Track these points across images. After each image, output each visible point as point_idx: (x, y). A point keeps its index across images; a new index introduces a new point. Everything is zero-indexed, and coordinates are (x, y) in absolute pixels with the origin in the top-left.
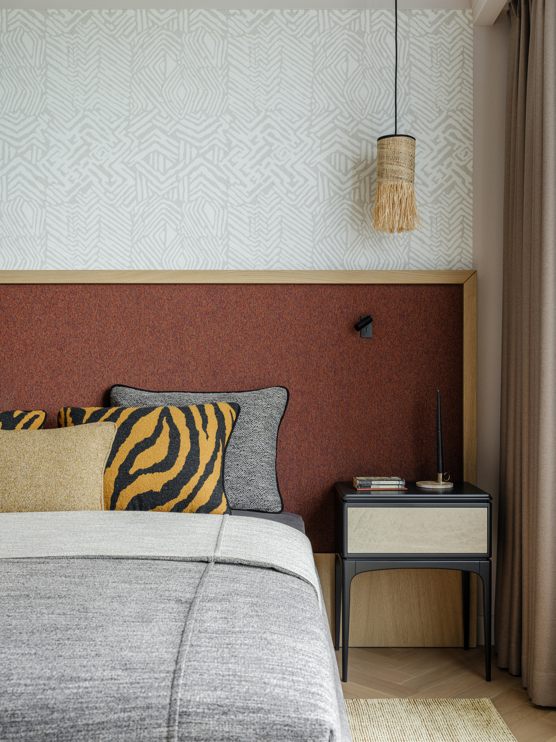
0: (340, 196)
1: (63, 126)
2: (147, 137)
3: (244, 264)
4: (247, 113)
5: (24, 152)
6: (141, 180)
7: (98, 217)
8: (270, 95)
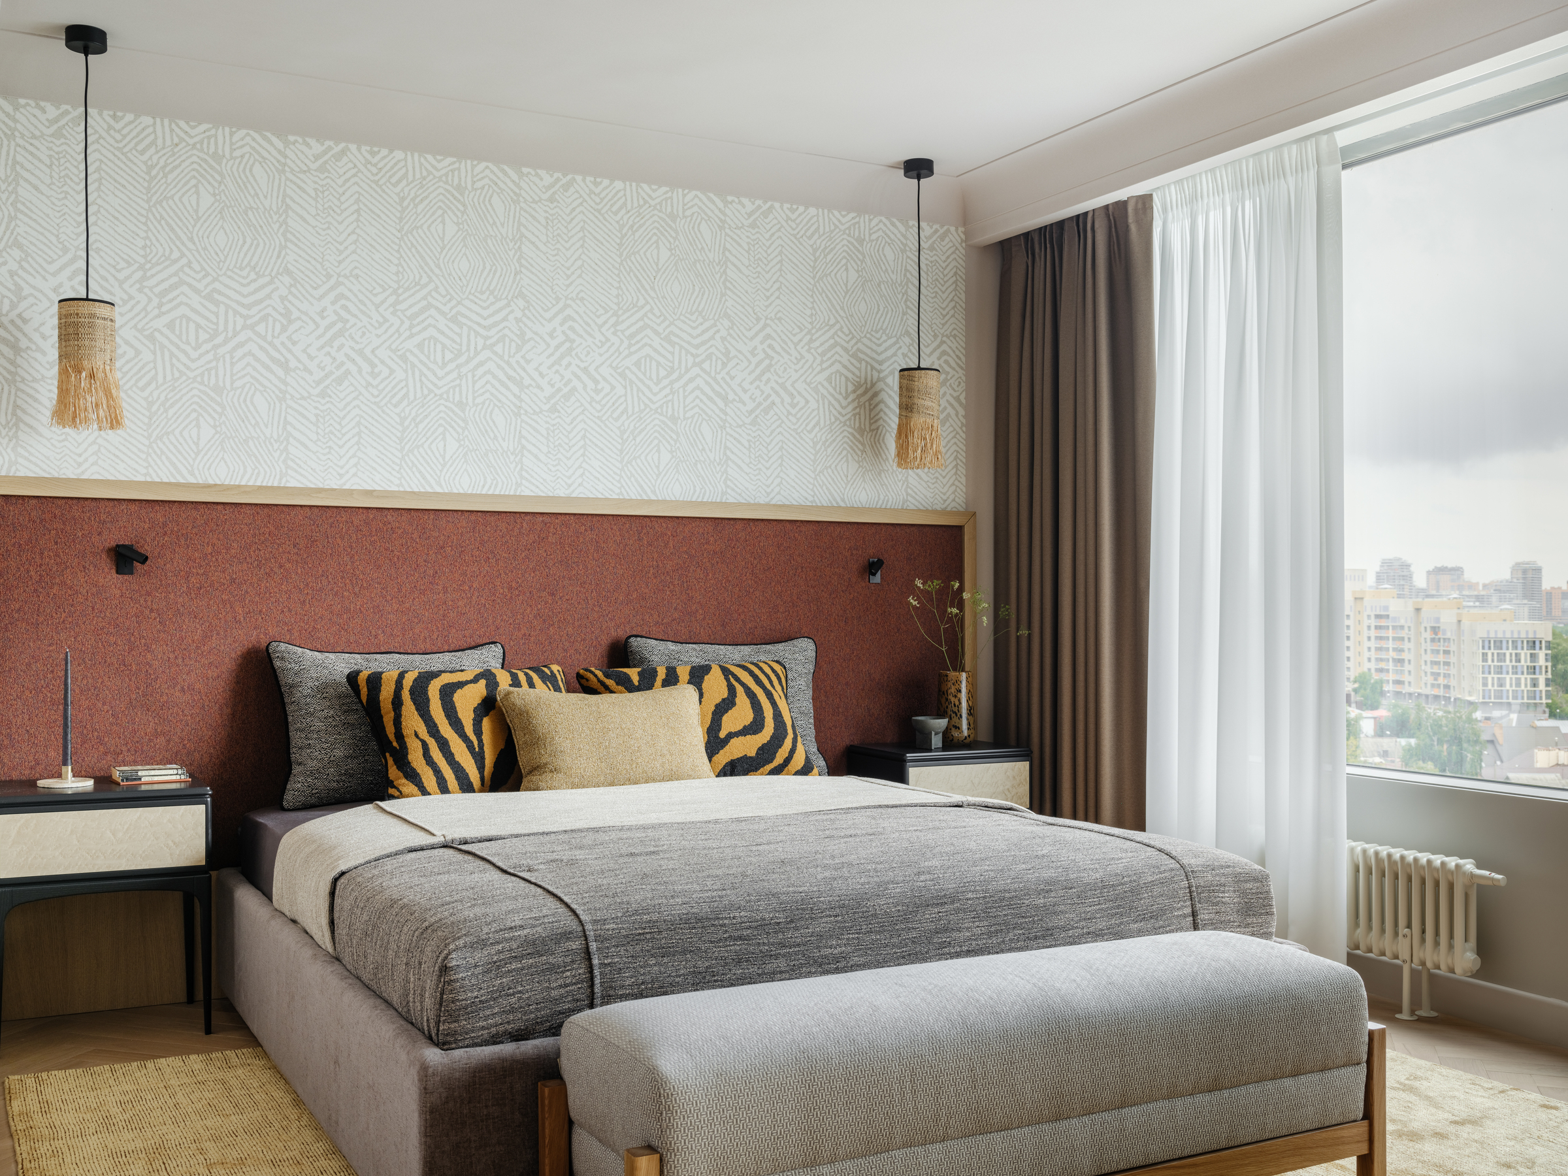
0: (841, 422)
1: (541, 316)
2: (638, 338)
3: (743, 494)
4: (745, 319)
5: (494, 345)
6: (632, 390)
7: (583, 432)
8: (769, 301)
